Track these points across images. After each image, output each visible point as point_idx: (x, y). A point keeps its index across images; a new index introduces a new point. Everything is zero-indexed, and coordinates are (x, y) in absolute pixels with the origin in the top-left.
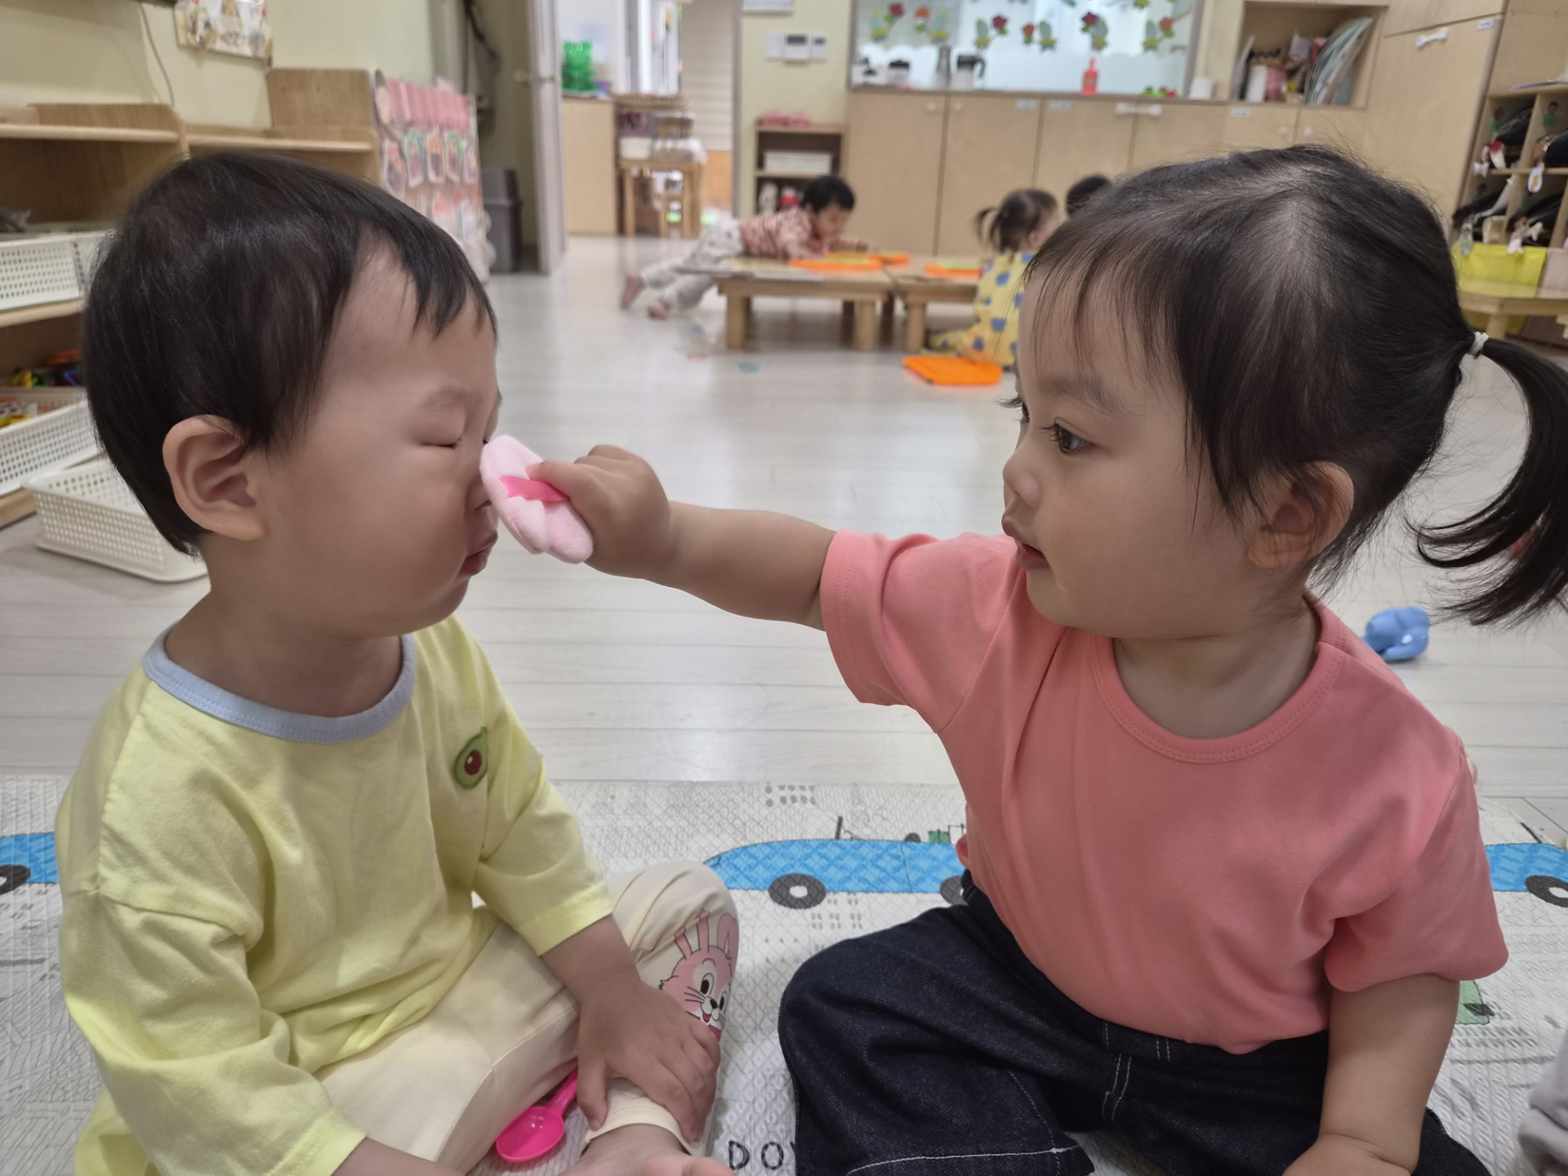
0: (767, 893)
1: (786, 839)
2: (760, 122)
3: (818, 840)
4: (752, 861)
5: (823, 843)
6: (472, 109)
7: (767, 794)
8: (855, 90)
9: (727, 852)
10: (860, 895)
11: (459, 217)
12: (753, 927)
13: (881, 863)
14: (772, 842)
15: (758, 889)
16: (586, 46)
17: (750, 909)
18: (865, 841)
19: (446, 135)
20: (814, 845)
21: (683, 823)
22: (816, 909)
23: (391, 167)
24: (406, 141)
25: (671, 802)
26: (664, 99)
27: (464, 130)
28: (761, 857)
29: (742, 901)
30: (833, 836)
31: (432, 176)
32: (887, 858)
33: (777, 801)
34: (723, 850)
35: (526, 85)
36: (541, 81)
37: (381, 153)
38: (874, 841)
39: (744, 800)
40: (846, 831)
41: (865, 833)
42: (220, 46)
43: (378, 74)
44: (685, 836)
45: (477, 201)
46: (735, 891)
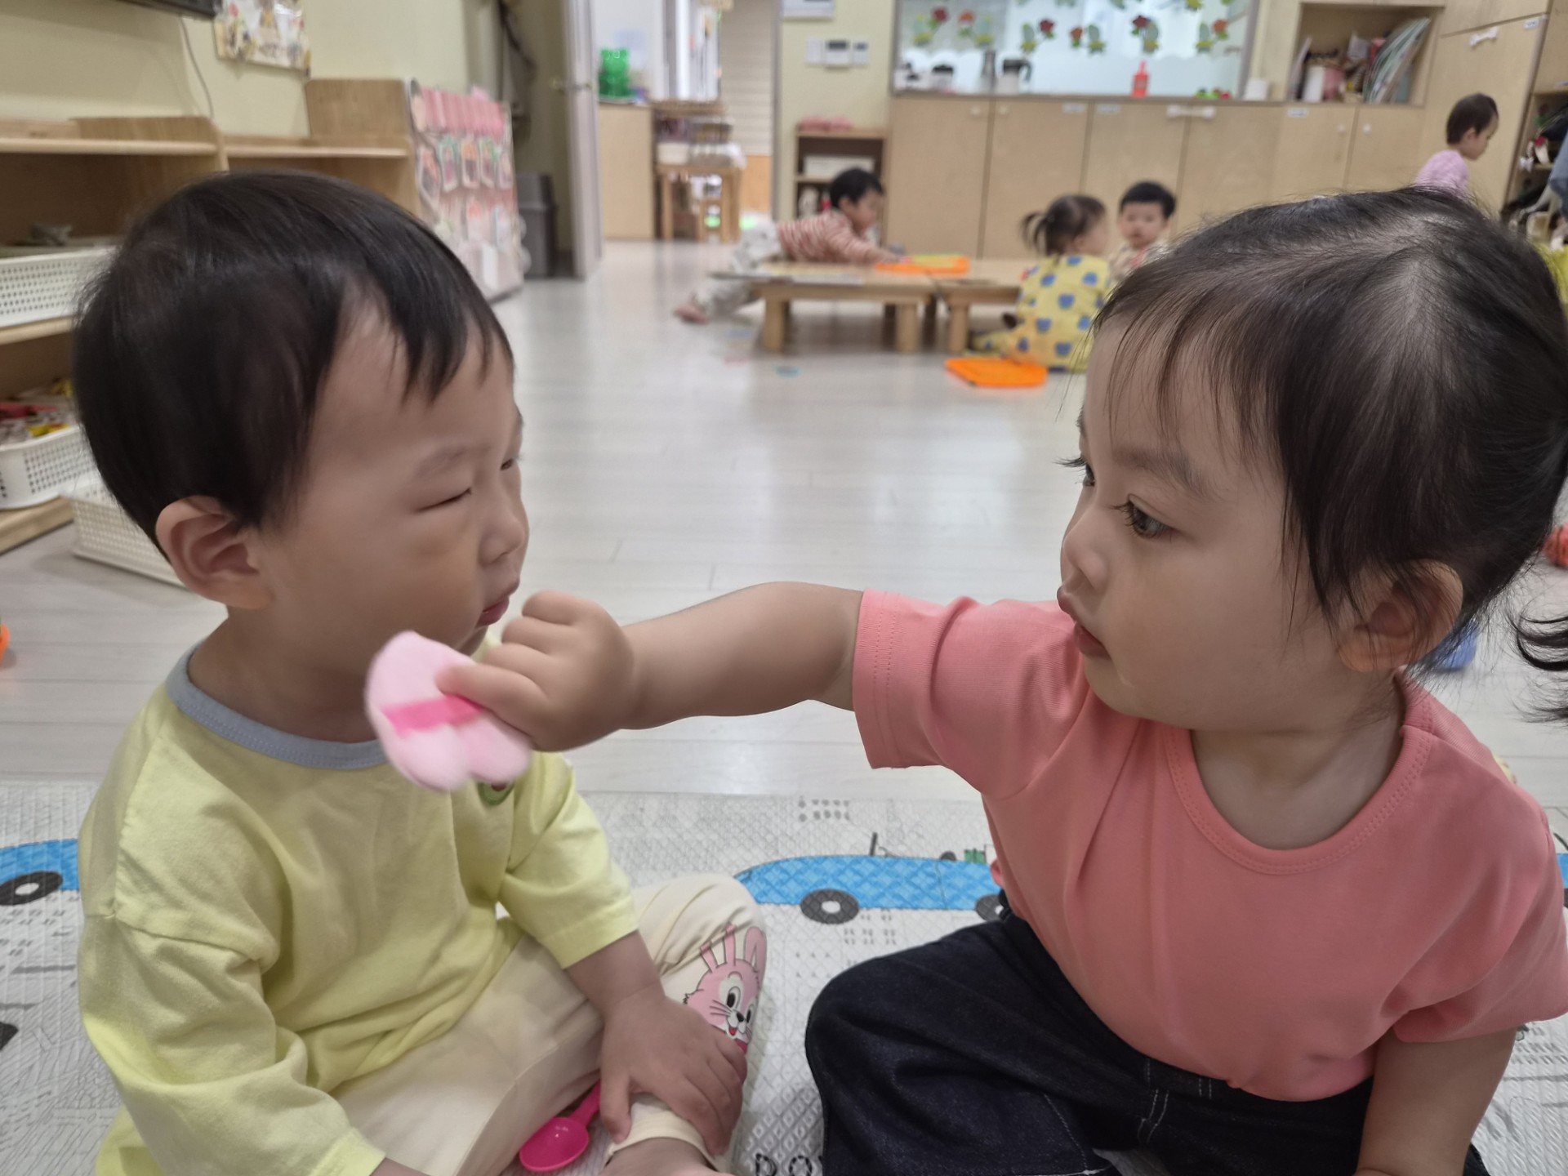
0: (798, 909)
1: (819, 854)
2: (800, 127)
3: (852, 856)
4: (784, 877)
5: (857, 860)
6: (507, 116)
7: (800, 809)
8: (897, 94)
9: (758, 867)
10: (894, 912)
11: (493, 222)
12: (784, 942)
13: (916, 880)
14: (805, 858)
15: (789, 903)
16: (623, 53)
17: (781, 924)
18: (899, 858)
19: (481, 142)
20: (848, 861)
21: (714, 837)
22: (849, 925)
23: (426, 172)
24: (441, 148)
25: (702, 816)
26: (702, 105)
27: (498, 137)
28: (793, 871)
29: (773, 916)
30: (867, 852)
31: (466, 181)
32: (922, 875)
33: (810, 816)
34: (754, 863)
35: (562, 92)
36: (576, 88)
37: (416, 158)
38: (908, 858)
39: (776, 814)
40: (881, 848)
41: (900, 850)
42: (258, 57)
43: (414, 84)
44: (716, 849)
45: (512, 206)
46: (766, 906)
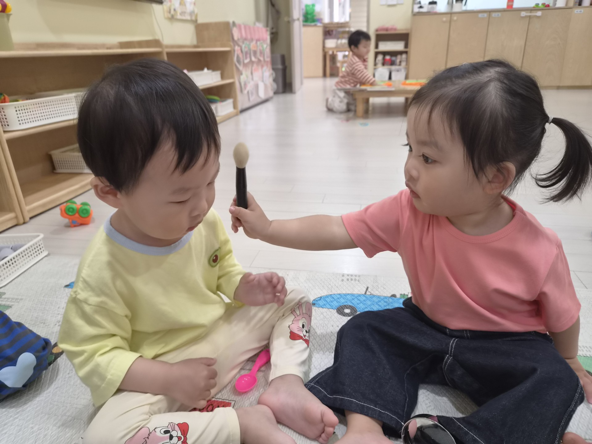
0: (336, 310)
1: (346, 293)
2: (377, 30)
3: (358, 294)
4: (332, 299)
5: (359, 295)
6: (268, 33)
7: (342, 277)
8: (415, 15)
9: (324, 296)
11: (263, 73)
12: (329, 321)
13: (380, 304)
14: (341, 294)
15: (333, 309)
16: (313, 5)
17: (329, 315)
18: (375, 295)
19: (258, 43)
20: (356, 296)
23: (238, 57)
24: (243, 46)
26: (342, 24)
27: (264, 40)
28: (336, 298)
29: (326, 312)
30: (364, 293)
31: (253, 59)
32: (382, 302)
34: (323, 295)
35: (289, 22)
36: (294, 20)
37: (234, 51)
38: (379, 296)
39: (333, 279)
40: (369, 292)
41: (376, 293)
42: (179, 17)
43: (234, 23)
44: (310, 289)
45: (270, 66)
46: (325, 309)
